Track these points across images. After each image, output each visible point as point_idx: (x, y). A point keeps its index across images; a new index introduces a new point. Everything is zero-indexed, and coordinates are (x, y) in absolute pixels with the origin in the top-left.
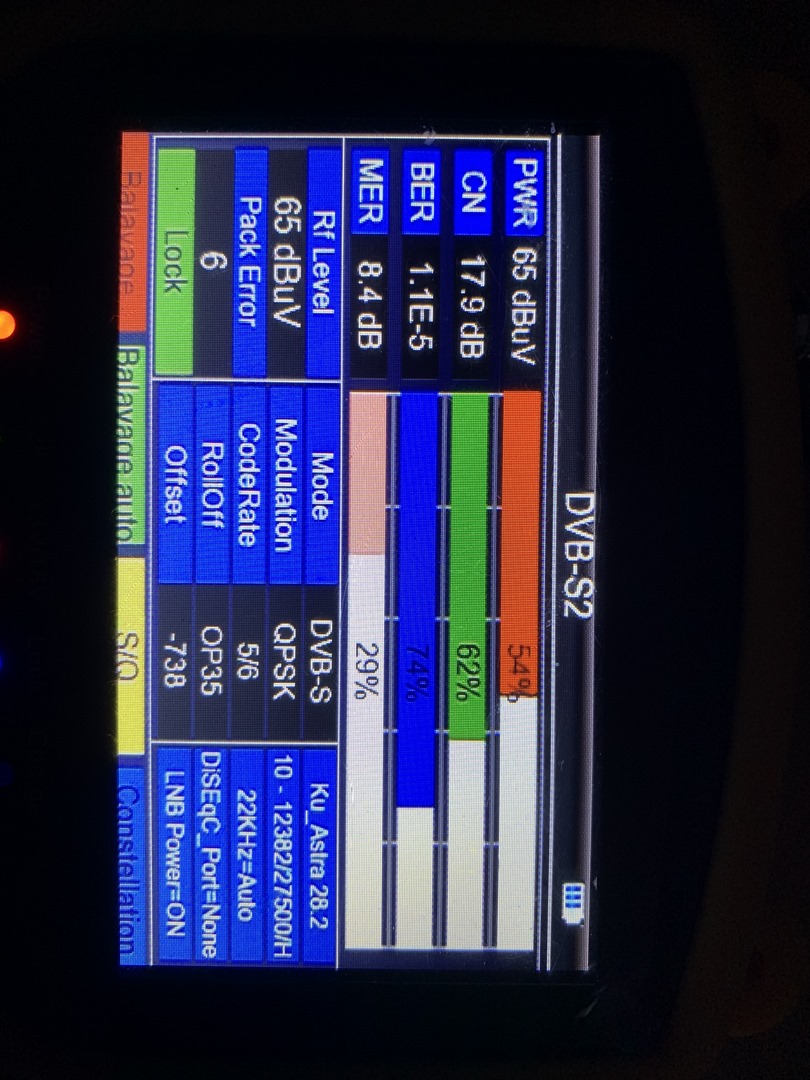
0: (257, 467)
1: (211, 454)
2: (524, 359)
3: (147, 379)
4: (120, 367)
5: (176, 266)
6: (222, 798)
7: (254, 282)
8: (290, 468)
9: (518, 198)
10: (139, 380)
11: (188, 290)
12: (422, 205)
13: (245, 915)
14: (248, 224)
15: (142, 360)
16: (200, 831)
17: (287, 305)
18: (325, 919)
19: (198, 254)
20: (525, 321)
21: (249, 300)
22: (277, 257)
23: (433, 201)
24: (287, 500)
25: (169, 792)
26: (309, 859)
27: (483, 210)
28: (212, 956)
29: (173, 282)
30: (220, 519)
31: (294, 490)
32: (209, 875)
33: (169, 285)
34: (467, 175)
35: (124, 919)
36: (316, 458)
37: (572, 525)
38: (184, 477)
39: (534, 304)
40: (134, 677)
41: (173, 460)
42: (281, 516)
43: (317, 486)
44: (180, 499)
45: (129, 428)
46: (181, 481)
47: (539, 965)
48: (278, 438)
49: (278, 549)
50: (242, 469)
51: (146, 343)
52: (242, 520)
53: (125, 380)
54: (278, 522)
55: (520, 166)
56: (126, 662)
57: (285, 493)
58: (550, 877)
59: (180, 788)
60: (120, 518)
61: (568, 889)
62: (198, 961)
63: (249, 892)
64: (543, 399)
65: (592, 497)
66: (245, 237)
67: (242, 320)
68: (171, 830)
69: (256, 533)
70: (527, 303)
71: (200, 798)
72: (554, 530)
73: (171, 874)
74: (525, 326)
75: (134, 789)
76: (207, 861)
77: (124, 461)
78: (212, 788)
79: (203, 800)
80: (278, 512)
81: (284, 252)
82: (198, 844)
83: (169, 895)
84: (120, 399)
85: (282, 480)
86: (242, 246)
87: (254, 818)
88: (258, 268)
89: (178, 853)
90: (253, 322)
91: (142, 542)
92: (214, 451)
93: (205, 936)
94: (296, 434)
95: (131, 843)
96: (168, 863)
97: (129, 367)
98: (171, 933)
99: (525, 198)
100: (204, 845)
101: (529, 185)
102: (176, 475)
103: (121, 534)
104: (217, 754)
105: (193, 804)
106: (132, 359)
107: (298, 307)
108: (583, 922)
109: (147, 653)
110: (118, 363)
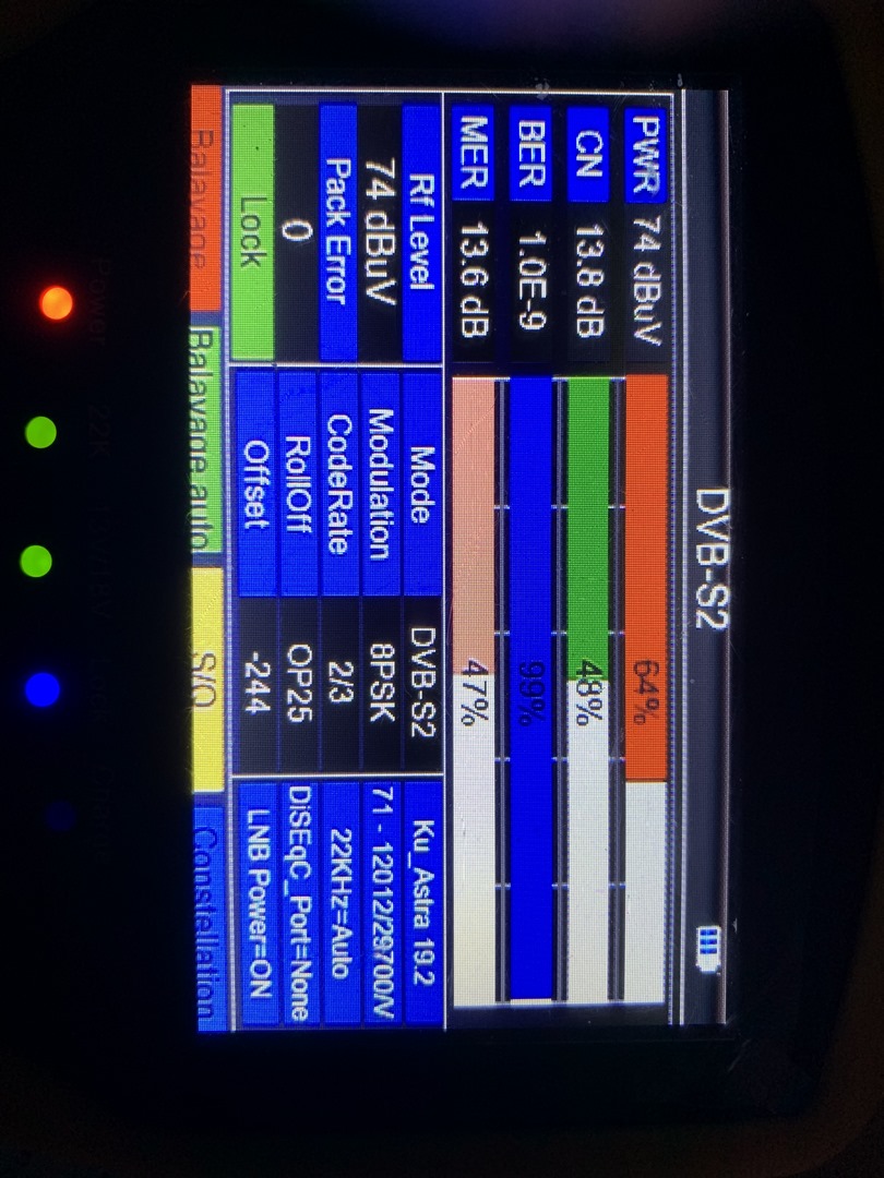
0: (348, 463)
1: (297, 449)
2: (649, 339)
3: (222, 364)
4: (192, 351)
5: (255, 237)
6: (313, 839)
7: (343, 253)
8: (384, 465)
9: (638, 161)
10: (213, 366)
11: (268, 263)
12: (533, 168)
13: (340, 971)
14: (335, 189)
15: (217, 344)
16: (287, 876)
17: (381, 280)
18: (431, 974)
19: (278, 222)
20: (648, 297)
21: (338, 274)
22: (369, 226)
23: (545, 163)
24: (382, 501)
25: (253, 833)
26: (412, 907)
27: (599, 174)
28: (303, 1018)
29: (251, 256)
30: (307, 523)
31: (392, 489)
32: (299, 926)
33: (246, 258)
34: (582, 135)
35: (201, 979)
36: (416, 453)
37: (704, 525)
38: (268, 477)
39: (658, 277)
40: (212, 703)
41: (253, 457)
42: (375, 519)
43: (415, 485)
44: (262, 502)
45: (202, 420)
46: (263, 480)
47: (671, 1019)
48: (372, 431)
49: (373, 557)
50: (332, 467)
51: (220, 323)
52: (332, 524)
53: (198, 366)
54: (373, 526)
55: (641, 124)
56: (202, 686)
57: (379, 493)
58: (683, 920)
59: (265, 829)
60: (194, 523)
61: (703, 933)
62: (286, 1025)
63: (345, 945)
64: (670, 384)
65: (726, 493)
66: (332, 203)
67: (329, 297)
68: (254, 877)
69: (348, 538)
70: (651, 276)
71: (288, 841)
72: (685, 531)
73: (255, 928)
74: (650, 302)
75: (212, 831)
76: (297, 911)
77: (196, 458)
78: (302, 827)
79: (291, 841)
80: (372, 515)
81: (377, 221)
82: (286, 892)
83: (254, 953)
84: (192, 388)
85: (376, 478)
86: (328, 214)
87: (350, 861)
88: (348, 239)
89: (263, 903)
90: (342, 300)
91: (218, 550)
92: (299, 447)
93: (294, 996)
94: (391, 426)
95: (208, 892)
96: (252, 915)
97: (202, 351)
98: (255, 994)
99: (646, 161)
100: (292, 894)
101: (650, 146)
102: (256, 474)
103: (196, 541)
104: (307, 789)
105: (280, 845)
106: (206, 342)
107: (393, 282)
108: (720, 969)
109: (226, 675)
110: (189, 347)
